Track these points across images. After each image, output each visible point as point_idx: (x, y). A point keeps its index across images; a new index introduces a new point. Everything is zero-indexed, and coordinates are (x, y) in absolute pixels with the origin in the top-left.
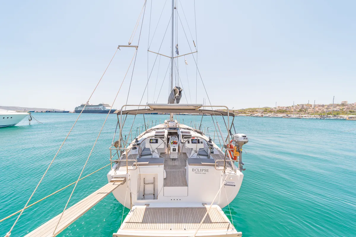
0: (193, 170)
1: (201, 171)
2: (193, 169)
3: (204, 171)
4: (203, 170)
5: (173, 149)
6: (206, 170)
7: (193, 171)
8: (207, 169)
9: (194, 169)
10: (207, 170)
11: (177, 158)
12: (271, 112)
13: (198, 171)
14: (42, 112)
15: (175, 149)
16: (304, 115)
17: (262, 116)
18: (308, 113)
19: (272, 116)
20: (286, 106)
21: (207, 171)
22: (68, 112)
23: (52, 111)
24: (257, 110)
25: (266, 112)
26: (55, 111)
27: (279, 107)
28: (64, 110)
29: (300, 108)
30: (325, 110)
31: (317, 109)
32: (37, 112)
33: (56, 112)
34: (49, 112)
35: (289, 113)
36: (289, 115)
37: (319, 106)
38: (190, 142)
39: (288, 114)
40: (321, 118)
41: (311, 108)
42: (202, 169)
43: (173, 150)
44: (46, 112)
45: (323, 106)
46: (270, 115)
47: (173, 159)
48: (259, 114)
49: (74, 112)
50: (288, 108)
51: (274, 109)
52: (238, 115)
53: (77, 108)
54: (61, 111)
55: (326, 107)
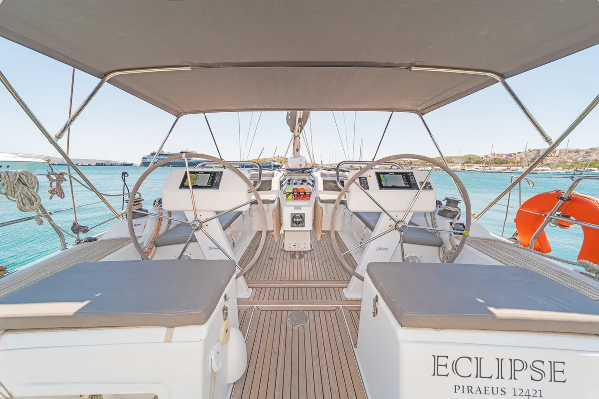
0: (437, 365)
1: (500, 376)
2: (436, 358)
3: (524, 377)
4: (519, 366)
5: (294, 216)
6: (546, 368)
7: (442, 370)
8: (552, 364)
9: (442, 361)
10: (553, 371)
11: (308, 248)
12: (477, 163)
13: (479, 375)
14: (90, 165)
15: (302, 216)
16: (540, 168)
17: (464, 170)
18: (548, 165)
19: (482, 170)
20: (507, 153)
21: (553, 379)
22: (131, 165)
23: (106, 163)
24: (452, 160)
25: (469, 163)
26: (110, 163)
27: (494, 154)
28: (124, 161)
29: (533, 156)
30: (580, 159)
31: (565, 157)
32: (82, 165)
33: (111, 165)
34: (102, 165)
35: (511, 164)
36: (512, 168)
37: (571, 152)
38: (373, 182)
39: (511, 166)
40: (575, 172)
41: (553, 155)
42: (513, 362)
43: (293, 221)
44: (97, 165)
45: (577, 151)
46: (478, 167)
47: (293, 254)
48: (459, 167)
49: (141, 166)
50: (510, 155)
51: (485, 158)
52: (419, 169)
53: (144, 158)
54: (119, 163)
55: (582, 153)
